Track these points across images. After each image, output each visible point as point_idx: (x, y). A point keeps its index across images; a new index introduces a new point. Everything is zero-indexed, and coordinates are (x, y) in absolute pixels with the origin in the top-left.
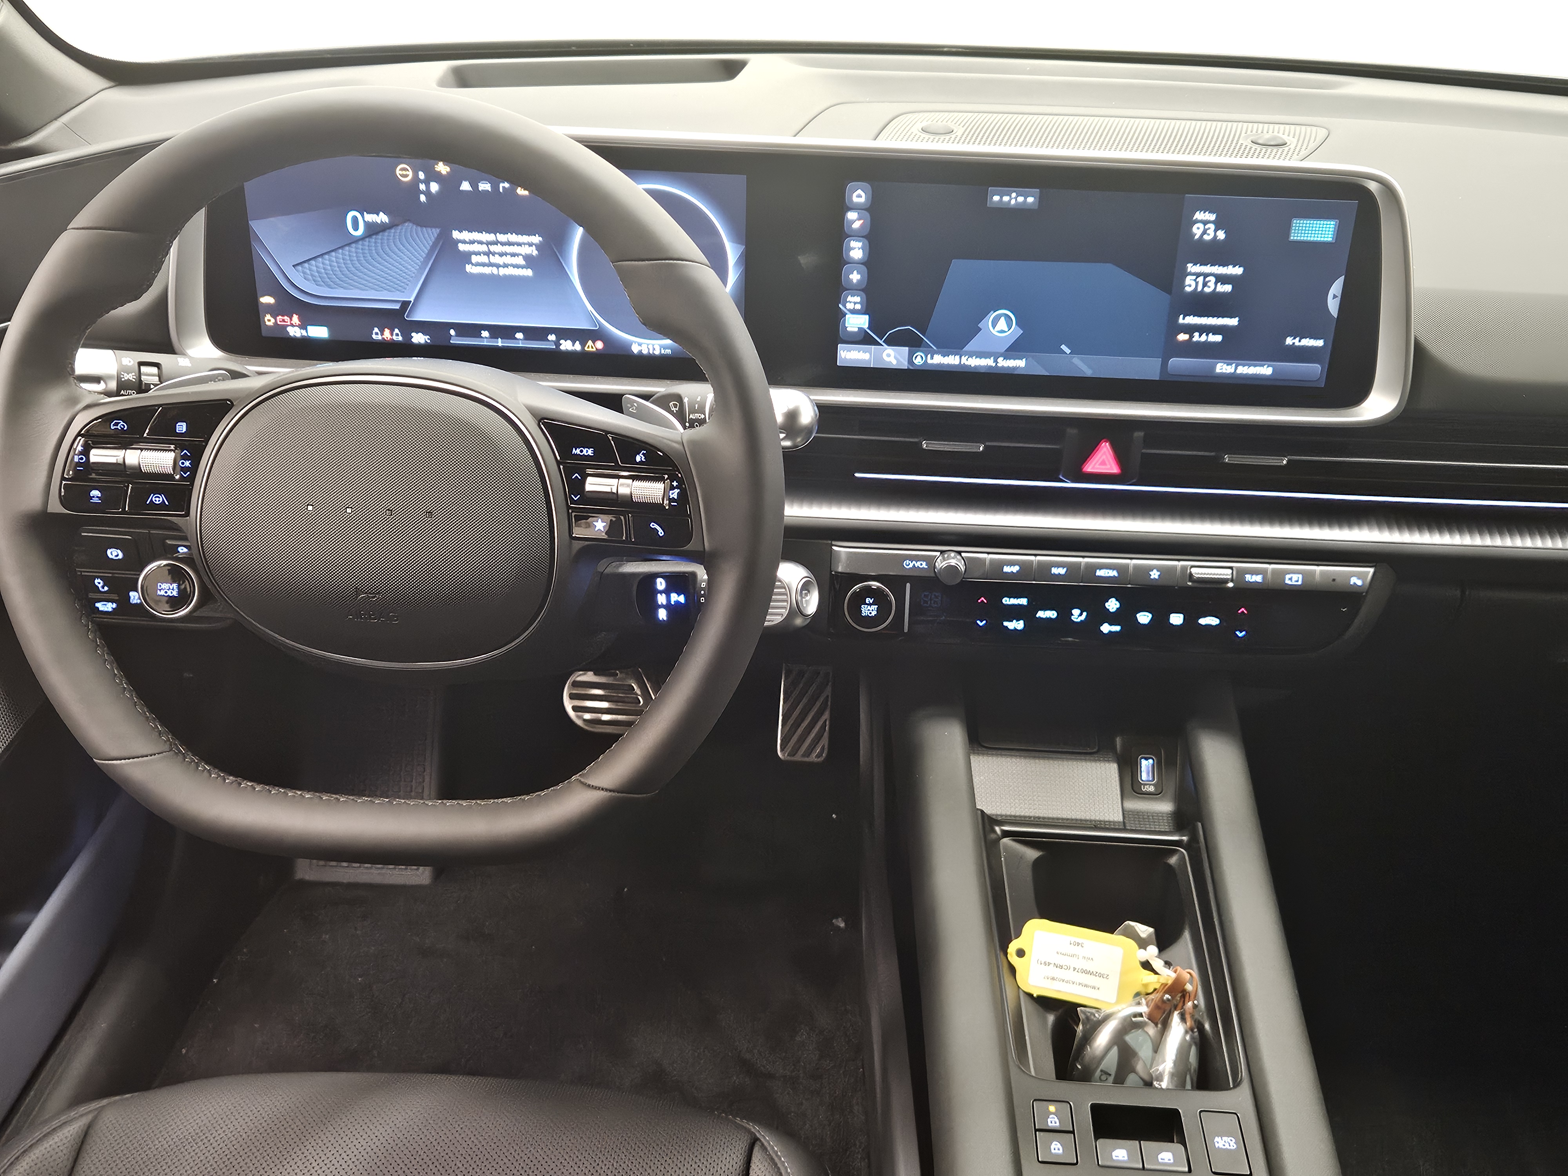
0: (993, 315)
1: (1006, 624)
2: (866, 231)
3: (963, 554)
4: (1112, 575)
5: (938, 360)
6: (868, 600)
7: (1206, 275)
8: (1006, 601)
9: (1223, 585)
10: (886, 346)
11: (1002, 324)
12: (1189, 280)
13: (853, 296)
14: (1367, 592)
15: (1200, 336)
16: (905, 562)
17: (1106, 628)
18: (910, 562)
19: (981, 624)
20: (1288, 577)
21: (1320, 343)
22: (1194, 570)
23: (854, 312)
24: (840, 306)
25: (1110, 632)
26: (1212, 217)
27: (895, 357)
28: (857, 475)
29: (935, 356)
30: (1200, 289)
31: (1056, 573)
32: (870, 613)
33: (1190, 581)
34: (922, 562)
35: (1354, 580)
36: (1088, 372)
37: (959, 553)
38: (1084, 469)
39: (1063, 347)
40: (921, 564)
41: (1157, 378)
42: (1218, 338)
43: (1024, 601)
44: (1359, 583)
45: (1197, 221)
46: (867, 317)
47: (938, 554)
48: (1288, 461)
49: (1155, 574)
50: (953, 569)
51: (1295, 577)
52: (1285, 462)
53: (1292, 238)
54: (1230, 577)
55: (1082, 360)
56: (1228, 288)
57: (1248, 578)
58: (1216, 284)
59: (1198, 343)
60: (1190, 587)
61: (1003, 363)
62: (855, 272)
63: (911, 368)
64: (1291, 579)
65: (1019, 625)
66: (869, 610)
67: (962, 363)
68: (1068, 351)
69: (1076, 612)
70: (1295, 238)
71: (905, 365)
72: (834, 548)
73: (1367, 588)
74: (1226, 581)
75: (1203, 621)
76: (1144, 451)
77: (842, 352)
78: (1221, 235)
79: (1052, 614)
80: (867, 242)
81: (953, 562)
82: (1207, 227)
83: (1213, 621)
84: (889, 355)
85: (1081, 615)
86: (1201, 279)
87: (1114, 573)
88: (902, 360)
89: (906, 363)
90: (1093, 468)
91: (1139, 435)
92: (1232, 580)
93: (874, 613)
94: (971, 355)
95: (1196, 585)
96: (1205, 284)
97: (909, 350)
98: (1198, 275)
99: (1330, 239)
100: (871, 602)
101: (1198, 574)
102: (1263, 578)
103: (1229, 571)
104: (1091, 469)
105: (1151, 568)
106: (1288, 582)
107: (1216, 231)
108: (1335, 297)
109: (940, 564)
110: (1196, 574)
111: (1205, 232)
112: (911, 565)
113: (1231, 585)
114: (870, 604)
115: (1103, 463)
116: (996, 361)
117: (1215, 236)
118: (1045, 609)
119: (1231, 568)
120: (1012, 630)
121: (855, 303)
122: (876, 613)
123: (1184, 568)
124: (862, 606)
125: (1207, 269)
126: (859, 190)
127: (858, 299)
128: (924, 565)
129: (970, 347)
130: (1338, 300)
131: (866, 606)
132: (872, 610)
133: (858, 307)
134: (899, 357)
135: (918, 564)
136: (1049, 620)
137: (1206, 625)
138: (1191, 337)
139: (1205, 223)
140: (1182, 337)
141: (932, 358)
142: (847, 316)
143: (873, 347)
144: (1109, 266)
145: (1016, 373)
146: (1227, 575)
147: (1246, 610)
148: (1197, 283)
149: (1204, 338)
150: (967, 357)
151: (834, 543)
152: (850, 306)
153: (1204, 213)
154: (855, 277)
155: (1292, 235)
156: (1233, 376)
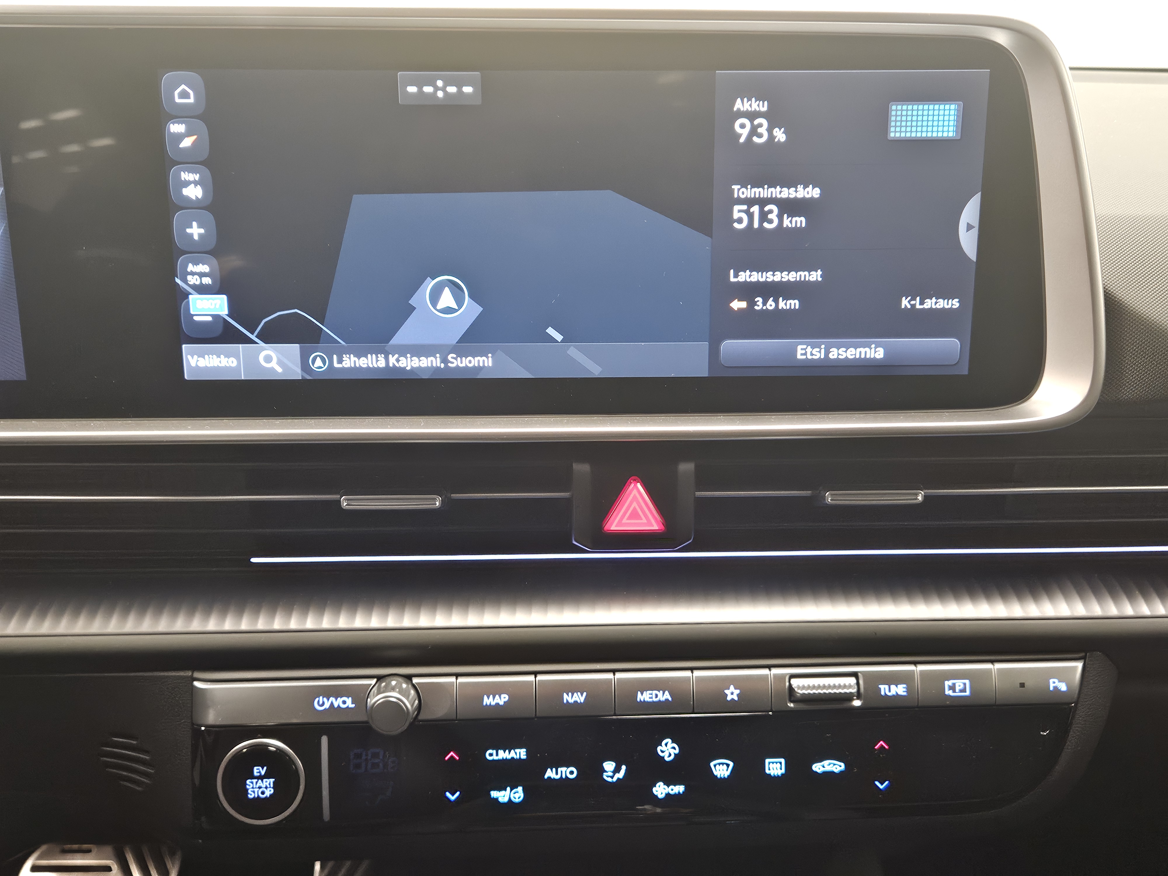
0: (430, 284)
1: (494, 794)
2: (205, 154)
3: (415, 680)
4: (663, 699)
5: (349, 361)
6: (257, 770)
7: (762, 202)
8: (493, 755)
9: (846, 705)
10: (262, 344)
11: (447, 299)
12: (738, 212)
13: (196, 263)
14: (1076, 703)
15: (764, 303)
16: (317, 699)
17: (660, 790)
18: (325, 699)
19: (453, 798)
20: (948, 683)
21: (955, 303)
22: (795, 682)
23: (202, 290)
24: (178, 281)
25: (668, 795)
26: (763, 107)
27: (279, 363)
28: (254, 560)
29: (345, 357)
30: (756, 225)
31: (571, 701)
32: (263, 793)
33: (791, 701)
34: (344, 699)
35: (1055, 684)
36: (595, 370)
37: (409, 678)
38: (606, 528)
39: (551, 331)
40: (344, 702)
41: (705, 374)
42: (794, 304)
43: (521, 753)
44: (1063, 687)
45: (741, 114)
46: (224, 297)
47: (373, 681)
48: (926, 497)
49: (732, 694)
50: (395, 707)
51: (959, 684)
52: (920, 498)
53: (892, 135)
54: (854, 690)
55: (579, 349)
56: (800, 221)
57: (884, 689)
58: (780, 217)
59: (765, 313)
60: (791, 711)
61: (456, 362)
62: (195, 224)
63: (309, 377)
64: (953, 688)
65: (518, 795)
66: (260, 788)
67: (391, 365)
68: (559, 337)
69: (609, 766)
70: (898, 135)
71: (296, 373)
72: (197, 684)
73: (1076, 696)
74: (848, 698)
75: (818, 768)
76: (698, 494)
77: (189, 357)
78: (780, 135)
79: (569, 772)
80: (207, 172)
81: (394, 696)
82: (756, 122)
83: (835, 766)
84: (268, 359)
85: (617, 770)
86: (755, 209)
87: (664, 696)
88: (290, 364)
89: (299, 370)
90: (620, 523)
91: (686, 468)
92: (859, 696)
93: (269, 792)
94: (403, 351)
95: (802, 706)
96: (764, 217)
97: (301, 348)
98: (750, 202)
99: (951, 134)
100: (263, 773)
101: (804, 687)
102: (908, 690)
103: (852, 680)
104: (616, 526)
105: (728, 681)
106: (949, 692)
107: (770, 130)
108: (969, 227)
109: (375, 699)
110: (799, 687)
111: (754, 131)
112: (327, 705)
113: (857, 703)
114: (261, 778)
115: (635, 515)
116: (445, 361)
117: (771, 137)
118: (556, 766)
119: (855, 675)
120: (504, 804)
121: (202, 275)
122: (272, 791)
123: (780, 678)
124: (248, 782)
125: (765, 192)
126: (183, 85)
127: (205, 268)
128: (349, 703)
129: (399, 339)
130: (975, 232)
131: (255, 781)
132: (266, 788)
133: (207, 281)
134: (286, 361)
135: (338, 702)
136: (564, 781)
137: (825, 773)
138: (752, 303)
139: (752, 116)
140: (737, 305)
141: (340, 361)
142: (190, 296)
143: (240, 345)
144: (609, 192)
145: (480, 376)
146: (850, 686)
147: (887, 745)
148: (751, 216)
149: (771, 305)
150: (396, 356)
151: (197, 675)
152: (193, 280)
153: (749, 99)
154: (195, 231)
155: (892, 129)
156: (825, 364)
